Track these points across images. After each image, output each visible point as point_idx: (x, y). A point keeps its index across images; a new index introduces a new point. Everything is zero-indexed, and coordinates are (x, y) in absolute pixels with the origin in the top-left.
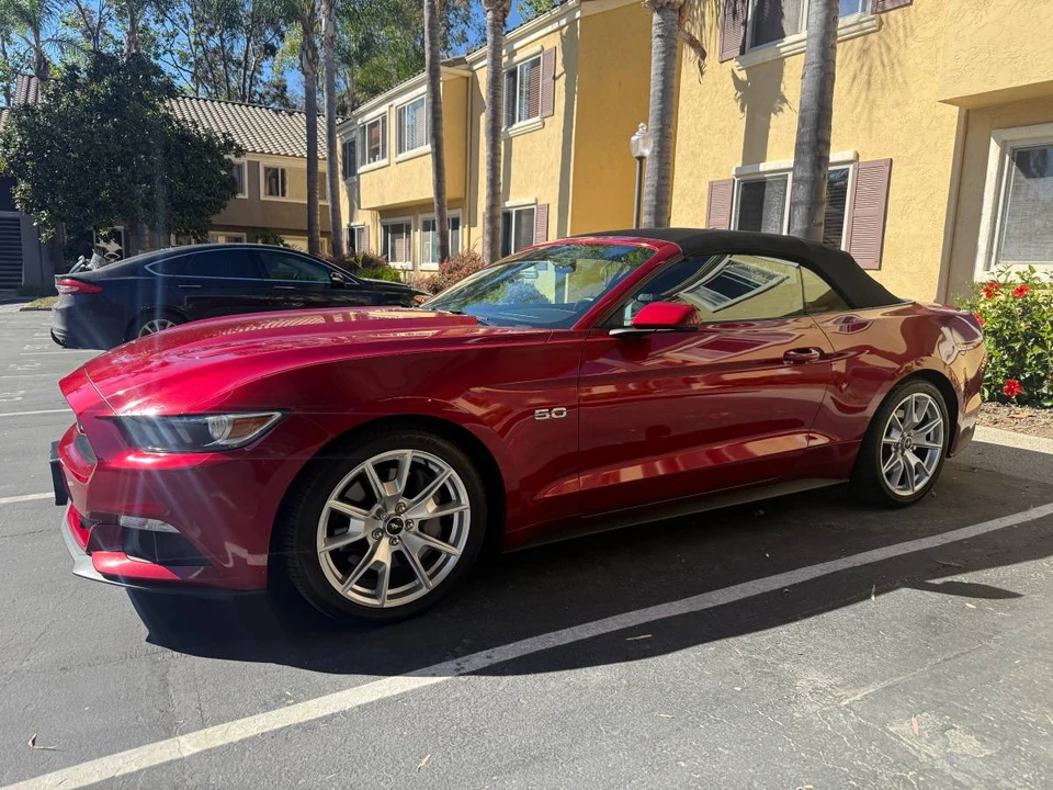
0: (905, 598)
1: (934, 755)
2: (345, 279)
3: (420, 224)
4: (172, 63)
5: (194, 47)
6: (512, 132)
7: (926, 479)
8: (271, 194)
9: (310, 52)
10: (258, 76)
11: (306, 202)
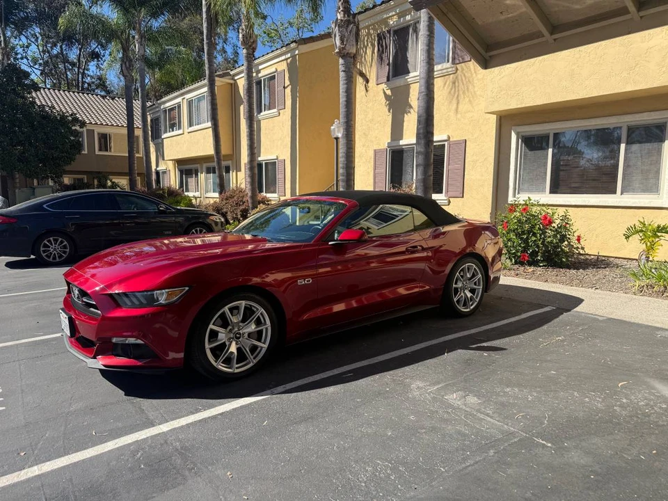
0: (460, 353)
1: (460, 404)
2: (167, 208)
3: (204, 169)
4: (27, 64)
5: (42, 54)
6: (260, 117)
8: (100, 150)
9: (127, 63)
10: (86, 72)
11: (127, 155)
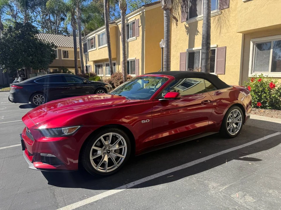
0: (234, 162)
1: (242, 202)
2: (87, 82)
3: (105, 65)
4: (36, 23)
5: (42, 19)
6: (128, 41)
7: (238, 130)
8: (64, 57)
9: (74, 20)
10: (59, 26)
11: (74, 59)
